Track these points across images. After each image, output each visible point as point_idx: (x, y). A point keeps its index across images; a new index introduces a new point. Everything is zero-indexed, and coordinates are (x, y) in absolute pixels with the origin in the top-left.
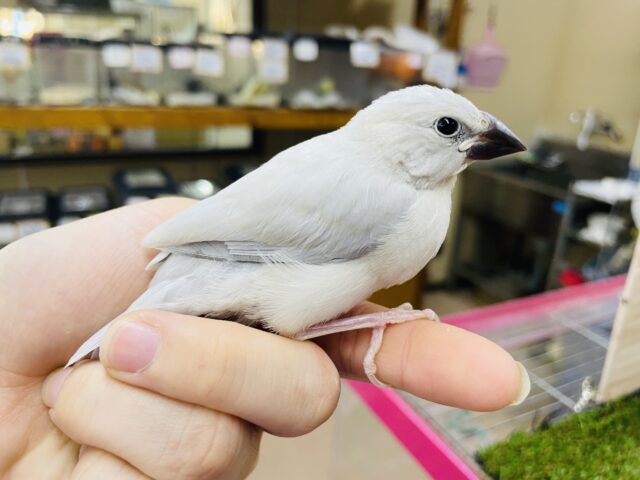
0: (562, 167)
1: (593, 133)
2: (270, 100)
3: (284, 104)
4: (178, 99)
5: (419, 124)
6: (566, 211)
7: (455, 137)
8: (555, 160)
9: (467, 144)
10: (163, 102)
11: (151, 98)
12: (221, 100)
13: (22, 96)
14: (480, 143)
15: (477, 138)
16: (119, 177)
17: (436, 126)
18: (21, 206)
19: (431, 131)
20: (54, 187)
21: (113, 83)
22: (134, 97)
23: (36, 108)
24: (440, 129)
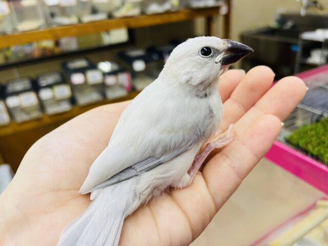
0: (294, 27)
1: (307, 7)
2: (135, 12)
3: (143, 13)
4: (87, 18)
5: (190, 56)
6: (298, 49)
7: (212, 56)
8: (289, 24)
9: (219, 58)
10: (80, 21)
11: (73, 20)
12: (110, 16)
13: (8, 29)
14: (226, 55)
15: (223, 53)
16: (64, 66)
17: (200, 54)
18: (19, 86)
19: (198, 57)
20: (33, 75)
21: (53, 15)
22: (65, 21)
23: (16, 34)
24: (202, 54)
